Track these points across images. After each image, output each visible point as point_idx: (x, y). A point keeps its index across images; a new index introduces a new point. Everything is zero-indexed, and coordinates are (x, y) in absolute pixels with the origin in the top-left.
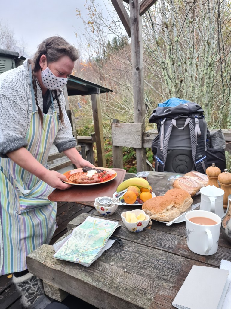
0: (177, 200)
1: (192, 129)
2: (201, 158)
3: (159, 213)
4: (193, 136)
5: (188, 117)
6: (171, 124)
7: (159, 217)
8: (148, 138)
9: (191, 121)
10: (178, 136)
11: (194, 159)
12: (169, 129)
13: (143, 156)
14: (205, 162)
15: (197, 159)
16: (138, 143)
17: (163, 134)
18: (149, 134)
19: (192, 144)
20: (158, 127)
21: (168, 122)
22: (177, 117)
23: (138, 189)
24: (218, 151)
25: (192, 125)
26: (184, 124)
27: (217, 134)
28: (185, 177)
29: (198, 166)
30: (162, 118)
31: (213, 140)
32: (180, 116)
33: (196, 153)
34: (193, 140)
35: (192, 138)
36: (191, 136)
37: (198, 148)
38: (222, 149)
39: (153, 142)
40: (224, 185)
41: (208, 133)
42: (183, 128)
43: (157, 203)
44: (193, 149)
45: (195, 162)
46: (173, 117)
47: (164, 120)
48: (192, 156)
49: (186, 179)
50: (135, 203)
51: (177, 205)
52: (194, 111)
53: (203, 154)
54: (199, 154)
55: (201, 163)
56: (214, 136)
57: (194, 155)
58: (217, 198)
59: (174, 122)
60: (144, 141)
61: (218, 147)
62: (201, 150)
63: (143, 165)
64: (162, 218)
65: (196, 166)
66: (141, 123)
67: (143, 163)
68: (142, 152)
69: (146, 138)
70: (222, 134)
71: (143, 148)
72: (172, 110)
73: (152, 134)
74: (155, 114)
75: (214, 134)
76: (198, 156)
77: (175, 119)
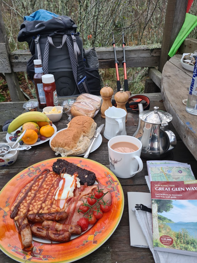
0: (85, 128)
1: (70, 48)
2: (82, 78)
3: (74, 148)
4: (72, 56)
5: (65, 34)
6: (47, 43)
7: (75, 152)
8: (17, 61)
9: (68, 39)
10: (57, 56)
11: (76, 80)
12: (46, 48)
13: (15, 82)
14: (86, 81)
15: (79, 80)
16: (6, 68)
17: (40, 55)
18: (17, 56)
19: (73, 64)
20: (31, 46)
21: (43, 40)
22: (53, 34)
23: (35, 125)
24: (94, 69)
25: (69, 43)
26: (62, 42)
27: (91, 53)
28: (80, 101)
29: (80, 87)
30: (34, 35)
31: (88, 59)
32: (55, 32)
33: (78, 74)
34: (73, 60)
35: (71, 58)
36: (70, 56)
37: (79, 69)
38: (97, 67)
39: (28, 65)
40: (121, 104)
41: (84, 52)
42: (61, 47)
43: (69, 138)
44: (74, 70)
45: (77, 83)
46: (47, 34)
47: (38, 38)
48: (74, 78)
49: (81, 103)
50: (38, 141)
51: (85, 133)
52: (70, 26)
53: (83, 75)
54: (80, 74)
55: (83, 84)
56: (88, 54)
57: (76, 76)
58: (123, 119)
59: (50, 40)
60: (13, 64)
61: (93, 66)
62: (81, 71)
63: (17, 92)
64: (78, 152)
65: (78, 87)
66: (4, 42)
67: (17, 90)
68: (13, 77)
69: (14, 61)
70: (95, 53)
71: (13, 73)
72: (45, 25)
73: (21, 56)
74: (23, 30)
75: (88, 53)
76: (79, 77)
77: (50, 37)
